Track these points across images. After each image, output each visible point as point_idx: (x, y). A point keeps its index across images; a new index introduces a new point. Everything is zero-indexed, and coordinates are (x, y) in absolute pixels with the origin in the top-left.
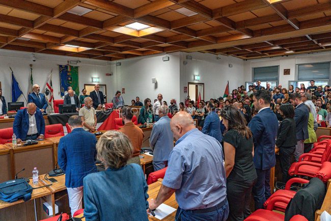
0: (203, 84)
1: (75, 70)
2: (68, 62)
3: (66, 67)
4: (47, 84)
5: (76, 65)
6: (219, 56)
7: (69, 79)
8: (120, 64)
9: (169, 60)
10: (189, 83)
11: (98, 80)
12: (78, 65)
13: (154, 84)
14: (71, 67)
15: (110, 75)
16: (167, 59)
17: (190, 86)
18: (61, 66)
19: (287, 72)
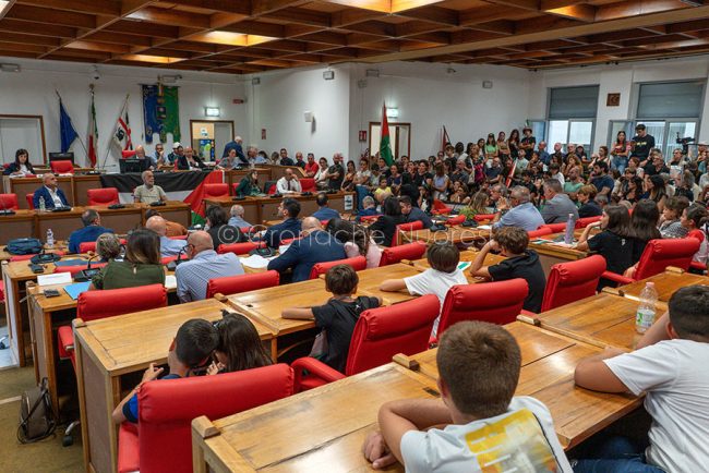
0: (409, 124)
1: (172, 93)
2: (159, 78)
3: (155, 87)
4: (121, 120)
5: (174, 84)
6: (454, 65)
7: (161, 110)
8: (258, 81)
9: (333, 78)
10: (372, 123)
11: (216, 112)
12: (178, 83)
13: (310, 124)
14: (165, 88)
15: (242, 102)
16: (330, 76)
17: (373, 127)
18: (145, 87)
19: (614, 100)
